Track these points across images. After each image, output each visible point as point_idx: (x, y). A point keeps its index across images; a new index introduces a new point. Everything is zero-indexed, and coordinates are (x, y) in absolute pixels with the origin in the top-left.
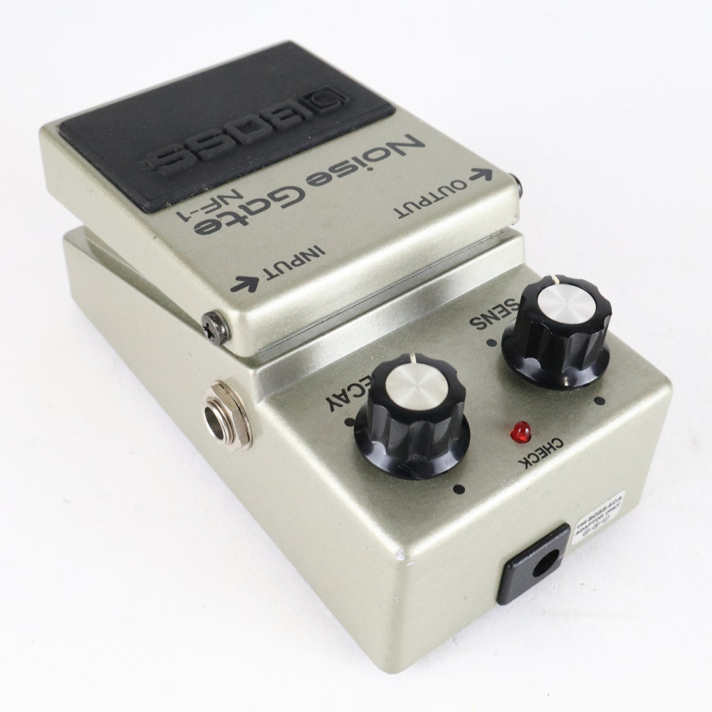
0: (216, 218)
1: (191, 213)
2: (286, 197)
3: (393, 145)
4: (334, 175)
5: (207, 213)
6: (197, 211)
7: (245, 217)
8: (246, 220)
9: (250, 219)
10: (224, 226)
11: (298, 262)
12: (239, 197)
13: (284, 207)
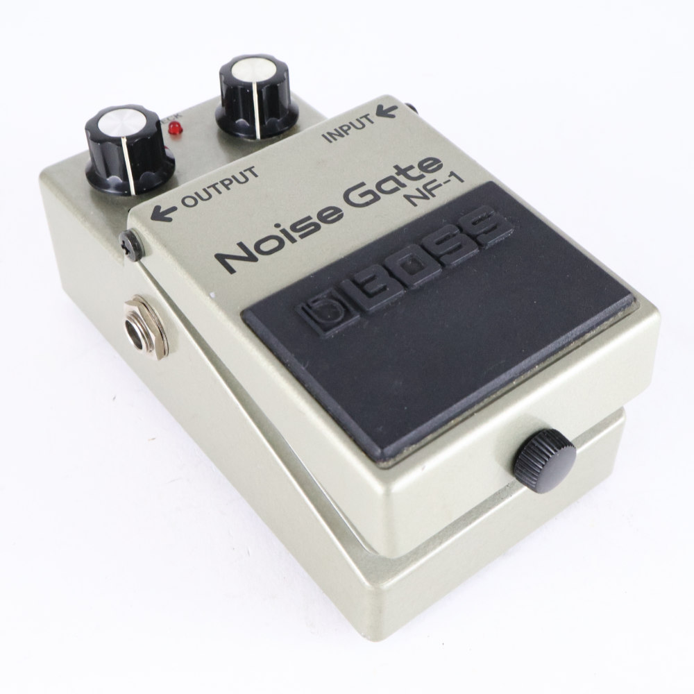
0: (425, 174)
1: (449, 181)
2: (362, 195)
3: (252, 258)
4: (315, 219)
5: (435, 180)
6: (445, 183)
7: (398, 174)
8: (396, 171)
9: (393, 172)
10: (416, 165)
11: (345, 128)
12: (408, 197)
13: (362, 184)
